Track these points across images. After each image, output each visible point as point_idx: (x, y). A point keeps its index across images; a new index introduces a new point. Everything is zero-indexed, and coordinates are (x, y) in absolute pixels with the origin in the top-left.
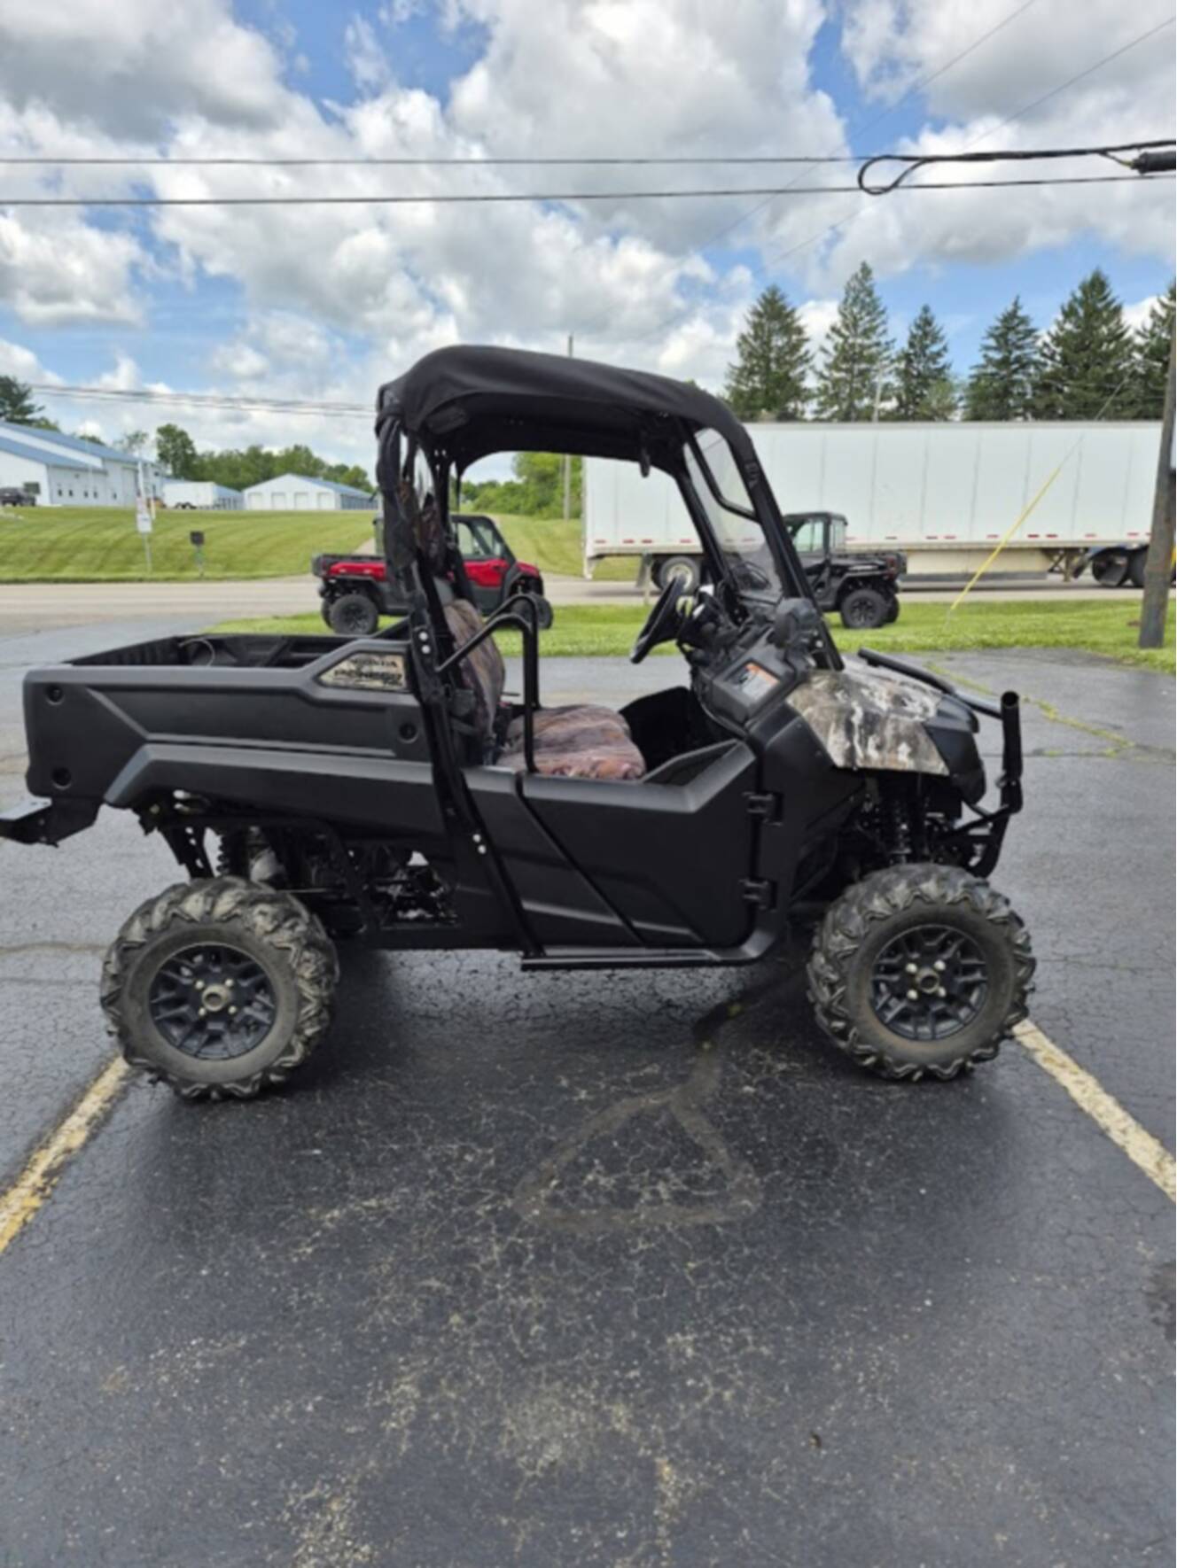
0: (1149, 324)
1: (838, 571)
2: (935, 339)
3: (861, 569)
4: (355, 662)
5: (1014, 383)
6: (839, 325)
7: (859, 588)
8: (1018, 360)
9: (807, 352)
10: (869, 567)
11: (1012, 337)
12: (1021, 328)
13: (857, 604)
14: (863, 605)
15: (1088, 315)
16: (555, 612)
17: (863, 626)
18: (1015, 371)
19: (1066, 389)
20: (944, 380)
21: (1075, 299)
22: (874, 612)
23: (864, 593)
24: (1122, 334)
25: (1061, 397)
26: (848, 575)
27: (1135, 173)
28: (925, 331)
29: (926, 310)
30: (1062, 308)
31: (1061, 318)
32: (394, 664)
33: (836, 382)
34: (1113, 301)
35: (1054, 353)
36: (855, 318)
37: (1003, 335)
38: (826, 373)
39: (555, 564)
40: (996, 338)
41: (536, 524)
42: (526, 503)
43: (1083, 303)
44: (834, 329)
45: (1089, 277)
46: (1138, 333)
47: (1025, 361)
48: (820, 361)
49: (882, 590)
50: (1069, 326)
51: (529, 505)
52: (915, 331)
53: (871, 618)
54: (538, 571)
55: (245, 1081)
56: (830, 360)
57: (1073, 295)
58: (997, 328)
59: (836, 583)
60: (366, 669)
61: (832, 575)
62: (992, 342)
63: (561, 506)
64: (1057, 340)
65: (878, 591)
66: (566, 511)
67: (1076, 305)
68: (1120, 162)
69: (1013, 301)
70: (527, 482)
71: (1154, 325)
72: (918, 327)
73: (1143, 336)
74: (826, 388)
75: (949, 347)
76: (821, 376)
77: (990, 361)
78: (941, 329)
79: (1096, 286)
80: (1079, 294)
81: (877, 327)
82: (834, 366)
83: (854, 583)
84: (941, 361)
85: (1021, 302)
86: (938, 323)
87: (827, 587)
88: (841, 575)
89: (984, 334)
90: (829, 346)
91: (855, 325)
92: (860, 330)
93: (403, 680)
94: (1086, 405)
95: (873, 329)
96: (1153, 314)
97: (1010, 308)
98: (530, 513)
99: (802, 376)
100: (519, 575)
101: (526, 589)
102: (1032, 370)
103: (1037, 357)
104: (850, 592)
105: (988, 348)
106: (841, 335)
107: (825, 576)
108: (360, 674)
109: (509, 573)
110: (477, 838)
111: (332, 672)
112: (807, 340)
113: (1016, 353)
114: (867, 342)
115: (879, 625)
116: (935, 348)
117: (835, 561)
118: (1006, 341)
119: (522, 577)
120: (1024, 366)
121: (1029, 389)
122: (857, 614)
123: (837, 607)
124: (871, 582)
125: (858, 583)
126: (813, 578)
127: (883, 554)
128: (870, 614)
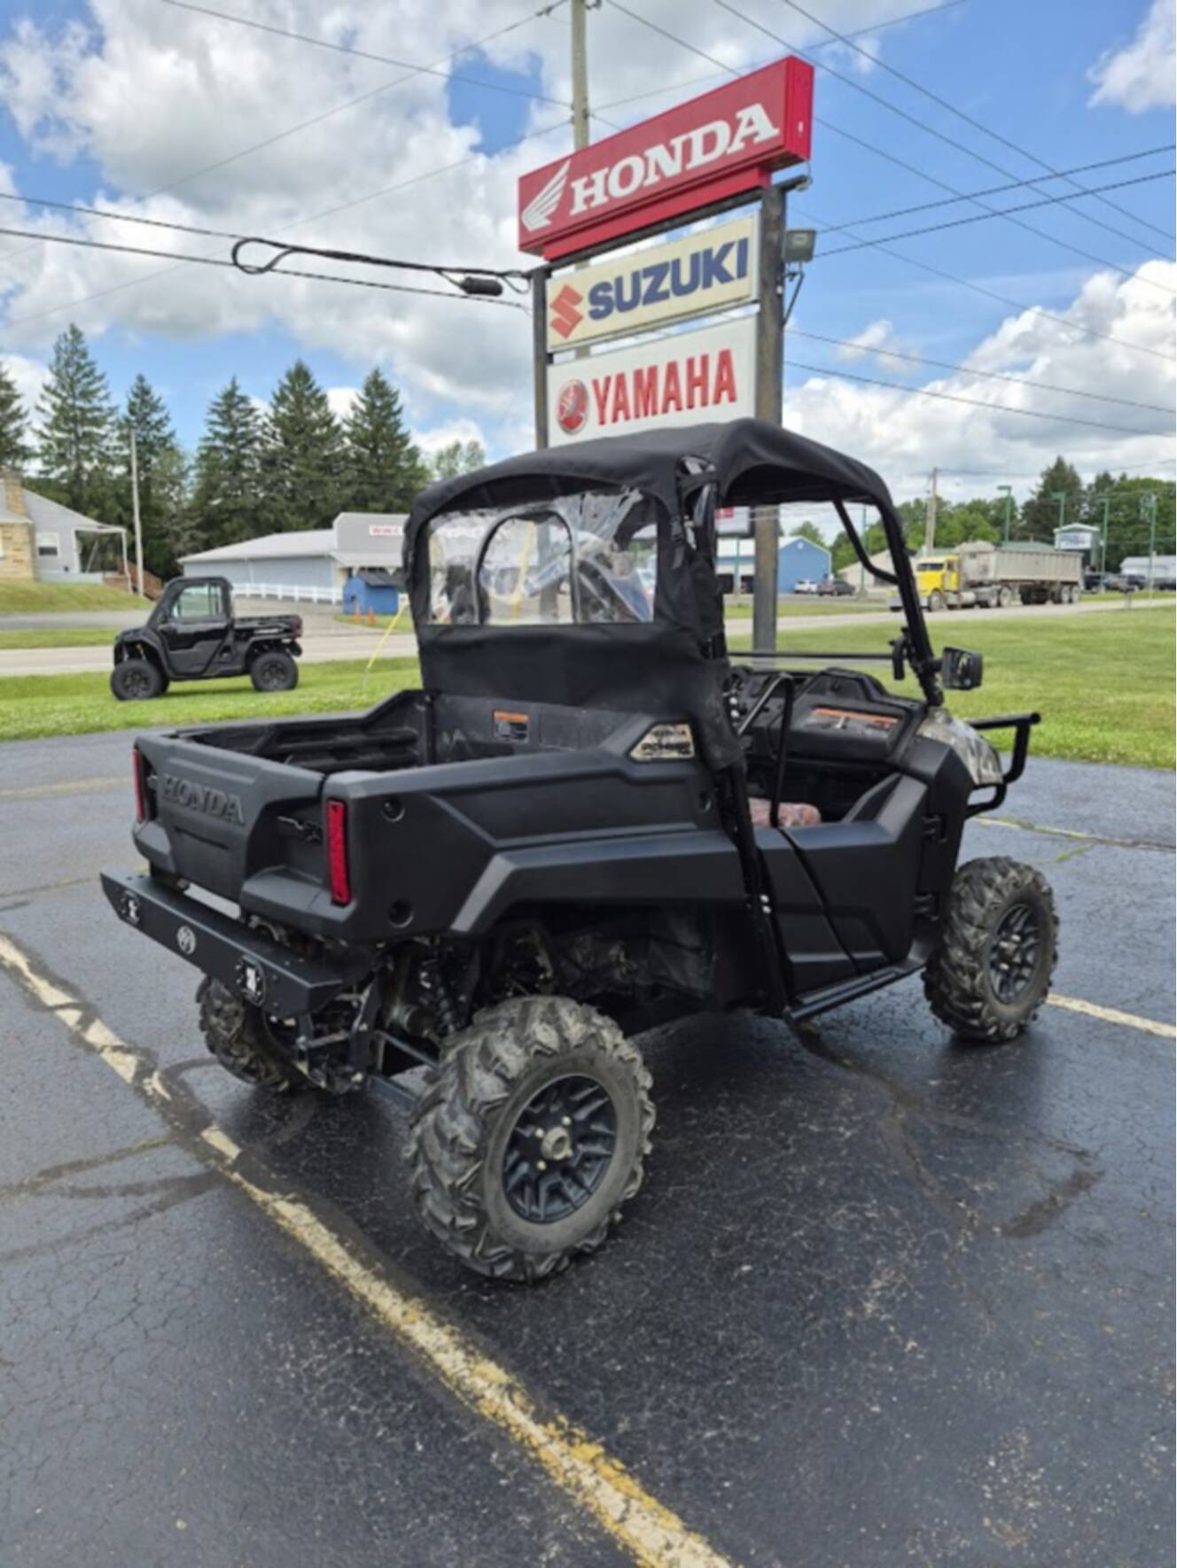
0: (351, 415)
1: (244, 635)
2: (155, 408)
3: (264, 633)
4: (656, 734)
5: (245, 456)
6: (53, 385)
7: (265, 651)
8: (243, 435)
9: (19, 409)
10: (275, 631)
11: (235, 414)
12: (242, 406)
13: (266, 667)
14: (272, 666)
15: (298, 403)
17: (275, 689)
18: (243, 446)
19: (292, 467)
20: (171, 449)
21: (285, 387)
22: (284, 673)
23: (272, 656)
24: (331, 420)
25: (288, 473)
26: (253, 639)
27: (462, 293)
28: (143, 399)
29: (141, 379)
30: (274, 394)
31: (274, 402)
32: (684, 733)
33: (60, 442)
34: (317, 391)
35: (274, 433)
36: (72, 379)
37: (227, 412)
38: (46, 432)
40: (220, 414)
43: (292, 390)
44: (47, 388)
45: (293, 368)
46: (344, 421)
47: (250, 437)
48: (37, 422)
49: (285, 652)
50: (282, 410)
52: (133, 399)
53: (284, 681)
55: (591, 1234)
56: (49, 420)
57: (280, 382)
58: (218, 404)
59: (243, 647)
60: (665, 741)
61: (237, 638)
62: (215, 418)
64: (277, 421)
65: (280, 653)
67: (287, 392)
68: (452, 281)
69: (230, 379)
71: (356, 416)
72: (136, 395)
73: (348, 424)
74: (50, 447)
75: (171, 416)
76: (43, 436)
77: (217, 434)
78: (160, 399)
79: (300, 376)
80: (286, 382)
81: (98, 390)
82: (54, 425)
83: (260, 647)
84: (166, 431)
85: (238, 382)
86: (157, 392)
87: (233, 652)
88: (246, 639)
89: (207, 410)
90: (47, 406)
91: (72, 387)
92: (77, 392)
93: (692, 749)
94: (311, 482)
95: (93, 393)
96: (353, 406)
97: (229, 387)
99: (19, 432)
102: (257, 446)
103: (259, 433)
104: (256, 656)
105: (213, 423)
106: (59, 396)
107: (230, 640)
108: (661, 746)
110: (765, 898)
111: (639, 747)
112: (18, 397)
113: (241, 430)
114: (87, 405)
115: (289, 688)
116: (155, 417)
117: (237, 626)
118: (230, 417)
120: (251, 442)
121: (257, 462)
122: (267, 675)
123: (245, 672)
124: (276, 645)
125: (266, 647)
126: (217, 642)
127: (287, 617)
128: (282, 677)
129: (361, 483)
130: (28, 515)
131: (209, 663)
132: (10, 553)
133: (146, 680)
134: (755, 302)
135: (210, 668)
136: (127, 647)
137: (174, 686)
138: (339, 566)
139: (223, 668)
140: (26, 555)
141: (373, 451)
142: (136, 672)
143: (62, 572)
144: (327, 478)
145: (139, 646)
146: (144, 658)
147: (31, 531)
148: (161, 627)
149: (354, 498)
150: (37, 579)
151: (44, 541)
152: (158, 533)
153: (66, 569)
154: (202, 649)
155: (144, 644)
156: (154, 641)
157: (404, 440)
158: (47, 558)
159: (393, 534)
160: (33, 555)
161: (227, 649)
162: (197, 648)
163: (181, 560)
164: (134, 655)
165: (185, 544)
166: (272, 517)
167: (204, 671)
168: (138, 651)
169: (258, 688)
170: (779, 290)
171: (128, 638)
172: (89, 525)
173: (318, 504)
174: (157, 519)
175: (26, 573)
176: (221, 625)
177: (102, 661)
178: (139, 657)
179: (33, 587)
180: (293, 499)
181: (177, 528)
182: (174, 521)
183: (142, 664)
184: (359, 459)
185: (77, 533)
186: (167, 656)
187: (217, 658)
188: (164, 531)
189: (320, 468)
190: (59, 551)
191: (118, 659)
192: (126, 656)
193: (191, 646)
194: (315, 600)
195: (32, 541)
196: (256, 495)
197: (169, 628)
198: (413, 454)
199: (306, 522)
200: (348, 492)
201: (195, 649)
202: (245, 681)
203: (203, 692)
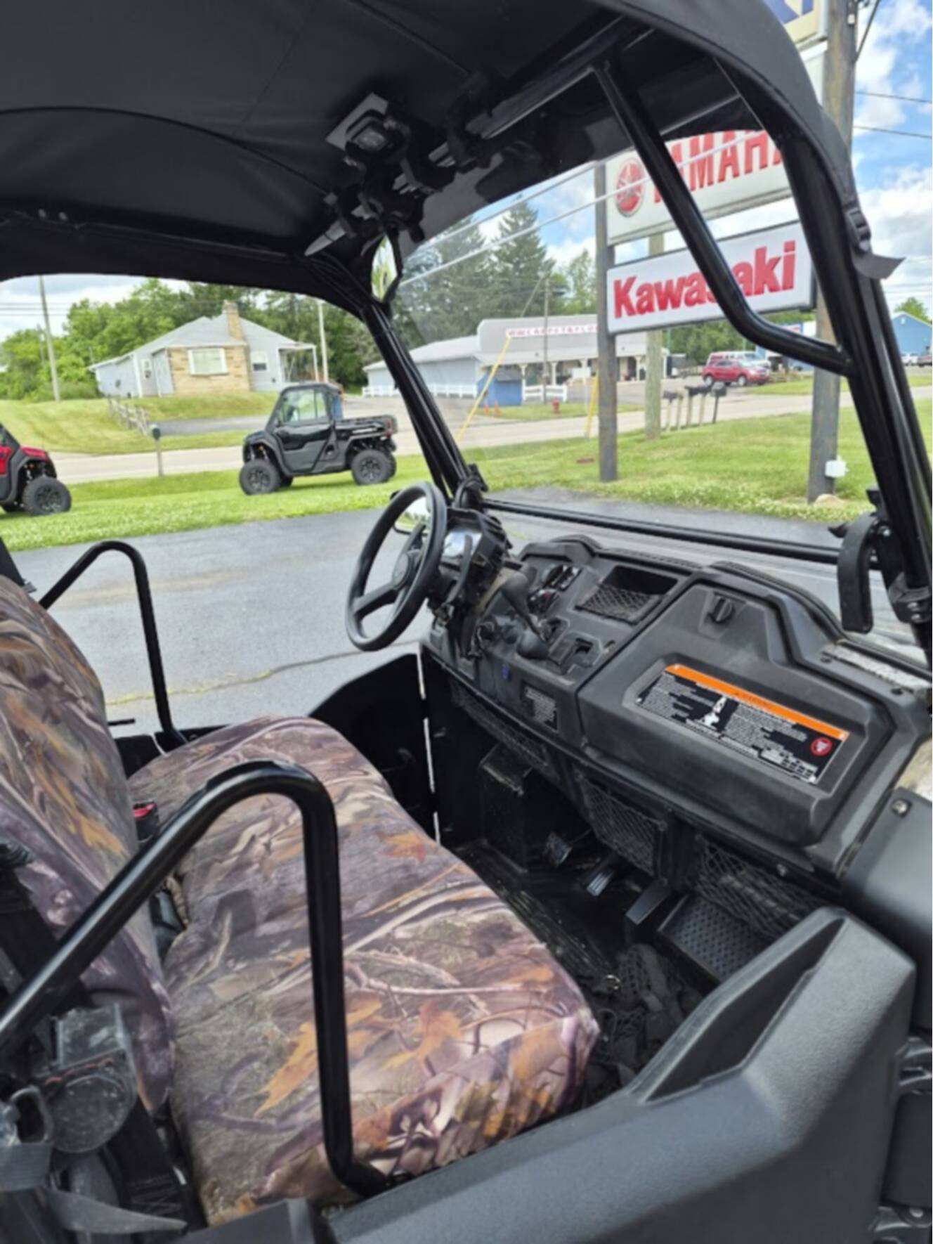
0: (499, 236)
1: (343, 435)
3: (362, 433)
7: (363, 448)
10: (371, 430)
13: (364, 463)
14: (369, 462)
16: (72, 491)
17: (372, 482)
19: (450, 284)
22: (379, 468)
23: (369, 453)
24: (482, 242)
25: (447, 290)
26: (352, 438)
39: (55, 442)
41: (27, 407)
42: (12, 388)
46: (493, 241)
49: (382, 448)
51: (16, 390)
53: (378, 474)
54: (46, 453)
59: (344, 446)
61: (339, 438)
63: (51, 389)
65: (379, 449)
66: (56, 393)
70: (10, 370)
71: (503, 236)
73: (496, 243)
83: (359, 445)
87: (336, 450)
88: (346, 438)
94: (465, 296)
96: (501, 228)
98: (19, 397)
100: (26, 459)
101: (36, 473)
104: (356, 453)
107: (332, 440)
109: (14, 460)
115: (385, 480)
117: (339, 427)
119: (28, 463)
121: (425, 285)
122: (365, 471)
123: (347, 467)
124: (372, 442)
125: (364, 444)
126: (321, 443)
127: (380, 417)
128: (377, 471)
129: (505, 293)
130: (244, 338)
131: (317, 460)
132: (232, 369)
133: (267, 477)
134: (822, 40)
135: (319, 464)
136: (253, 449)
137: (297, 481)
138: (482, 365)
139: (328, 465)
140: (243, 370)
141: (517, 264)
142: (259, 471)
143: (270, 383)
144: (478, 290)
145: (261, 448)
146: (266, 457)
147: (247, 350)
148: (277, 430)
149: (500, 307)
150: (252, 389)
151: (256, 358)
152: (350, 347)
153: (274, 380)
154: (311, 449)
155: (266, 447)
156: (272, 443)
157: (542, 253)
158: (260, 372)
159: (526, 335)
160: (249, 371)
161: (331, 448)
162: (306, 449)
163: (365, 369)
164: (259, 455)
165: (370, 355)
166: (435, 328)
167: (313, 468)
168: (261, 452)
169: (358, 482)
170: (851, 19)
171: (252, 441)
172: (288, 343)
173: (471, 314)
174: (349, 336)
175: (244, 385)
176: (325, 427)
177: (232, 460)
178: (263, 456)
179: (248, 396)
180: (450, 312)
181: (364, 343)
182: (363, 337)
183: (265, 464)
184: (505, 273)
185: (281, 351)
186: (283, 456)
187: (322, 457)
188: (354, 346)
189: (472, 283)
190: (268, 366)
191: (247, 459)
192: (253, 456)
193: (301, 447)
194: (461, 395)
195: (248, 360)
196: (424, 310)
197: (283, 432)
198: (551, 264)
199: (462, 330)
200: (495, 302)
201: (305, 449)
202: (347, 475)
203: (312, 486)
